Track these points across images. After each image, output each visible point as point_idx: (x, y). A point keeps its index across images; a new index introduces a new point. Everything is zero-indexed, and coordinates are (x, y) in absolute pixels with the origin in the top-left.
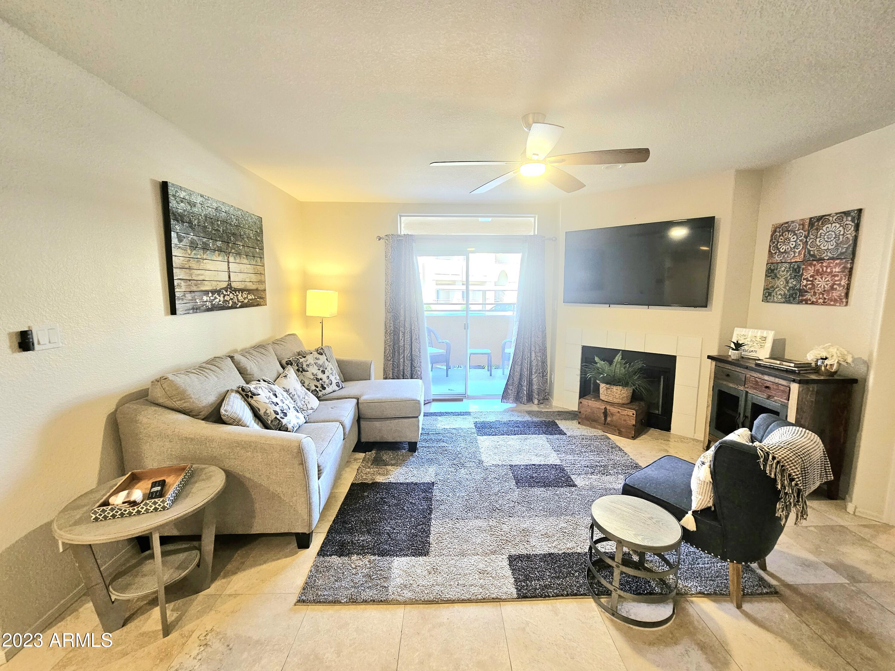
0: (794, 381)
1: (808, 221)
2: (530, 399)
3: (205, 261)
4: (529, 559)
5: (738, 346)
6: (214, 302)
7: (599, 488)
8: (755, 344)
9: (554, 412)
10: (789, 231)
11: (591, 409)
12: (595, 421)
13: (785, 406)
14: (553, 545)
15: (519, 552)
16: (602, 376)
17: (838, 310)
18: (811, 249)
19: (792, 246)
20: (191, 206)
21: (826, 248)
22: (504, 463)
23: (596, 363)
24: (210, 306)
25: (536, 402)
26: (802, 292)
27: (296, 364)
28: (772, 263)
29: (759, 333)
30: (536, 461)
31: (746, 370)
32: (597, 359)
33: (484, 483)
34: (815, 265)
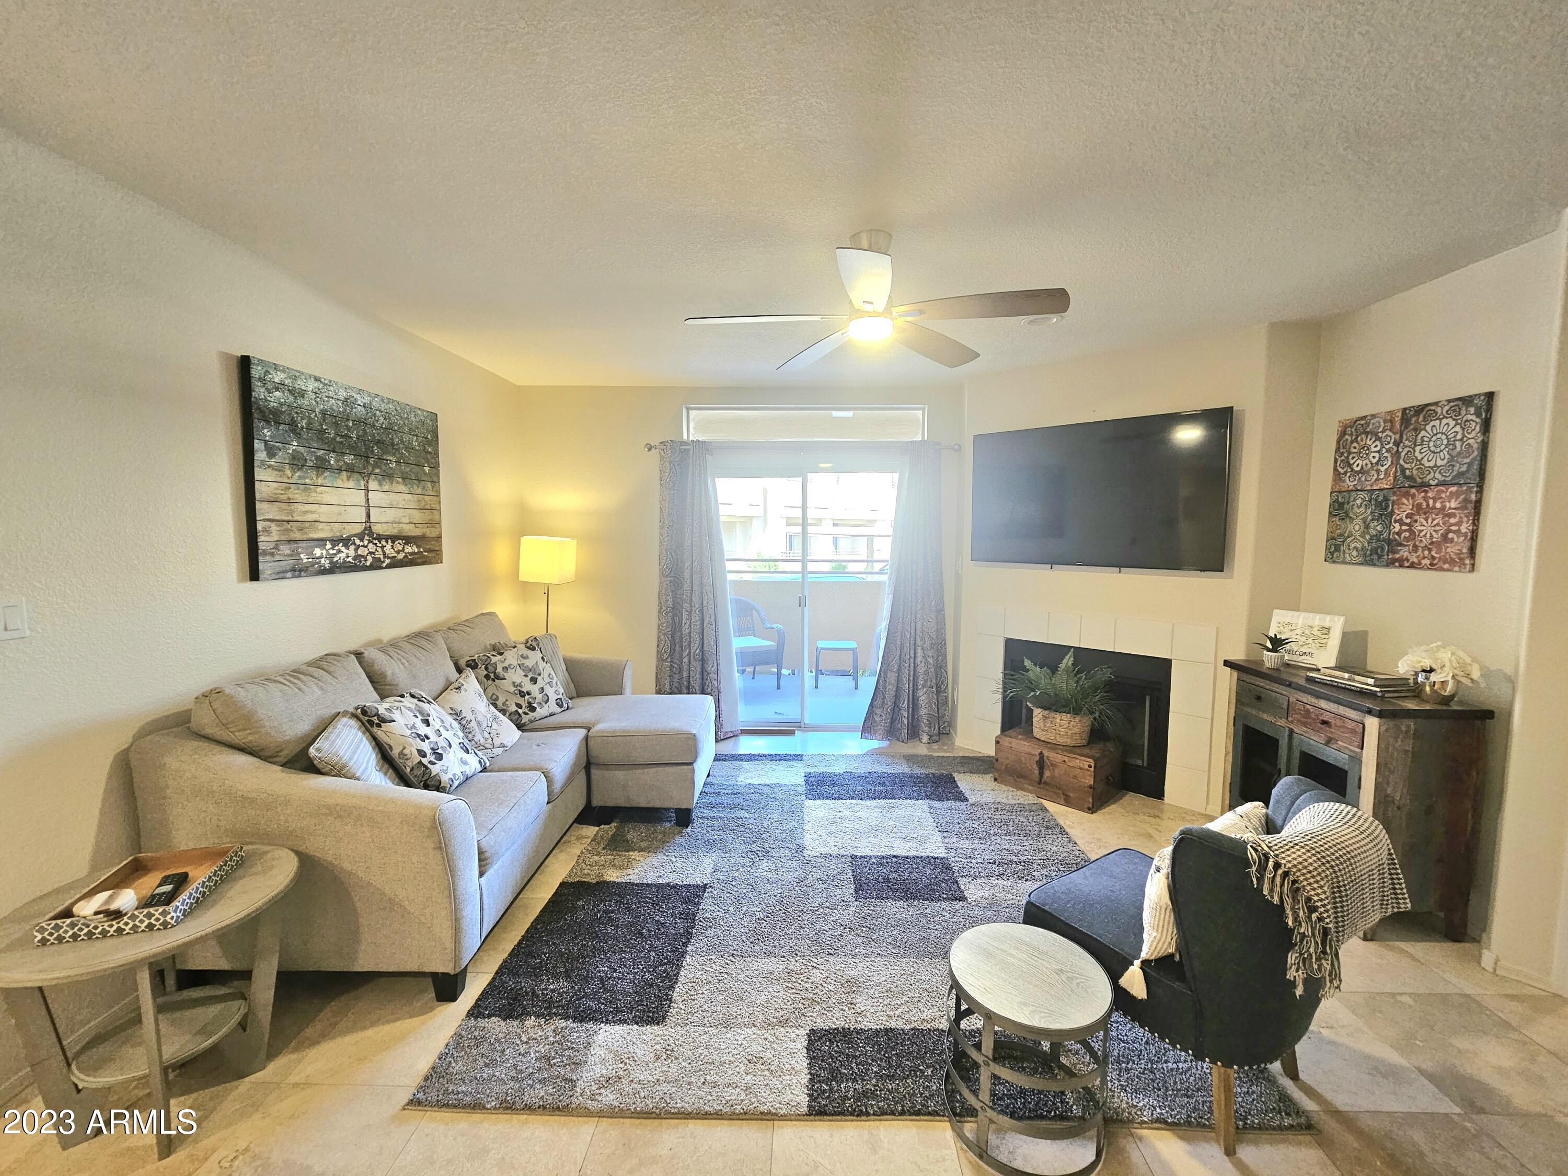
0: (1370, 712)
1: (1399, 414)
2: (913, 733)
3: (319, 489)
4: (846, 1037)
5: (1277, 643)
6: (335, 559)
7: (1006, 905)
8: (1310, 641)
9: (955, 758)
10: (1367, 433)
11: (1016, 755)
12: (1022, 776)
13: (1357, 760)
14: (897, 1013)
15: (830, 1024)
16: (1032, 694)
17: (1457, 580)
18: (1406, 466)
19: (1374, 461)
20: (296, 397)
21: (1432, 464)
22: (842, 852)
23: (1027, 671)
24: (327, 566)
25: (925, 738)
26: (1393, 545)
27: (483, 666)
28: (1340, 492)
29: (1318, 620)
30: (902, 849)
31: (1288, 689)
32: (1027, 663)
33: (797, 888)
34: (1413, 496)
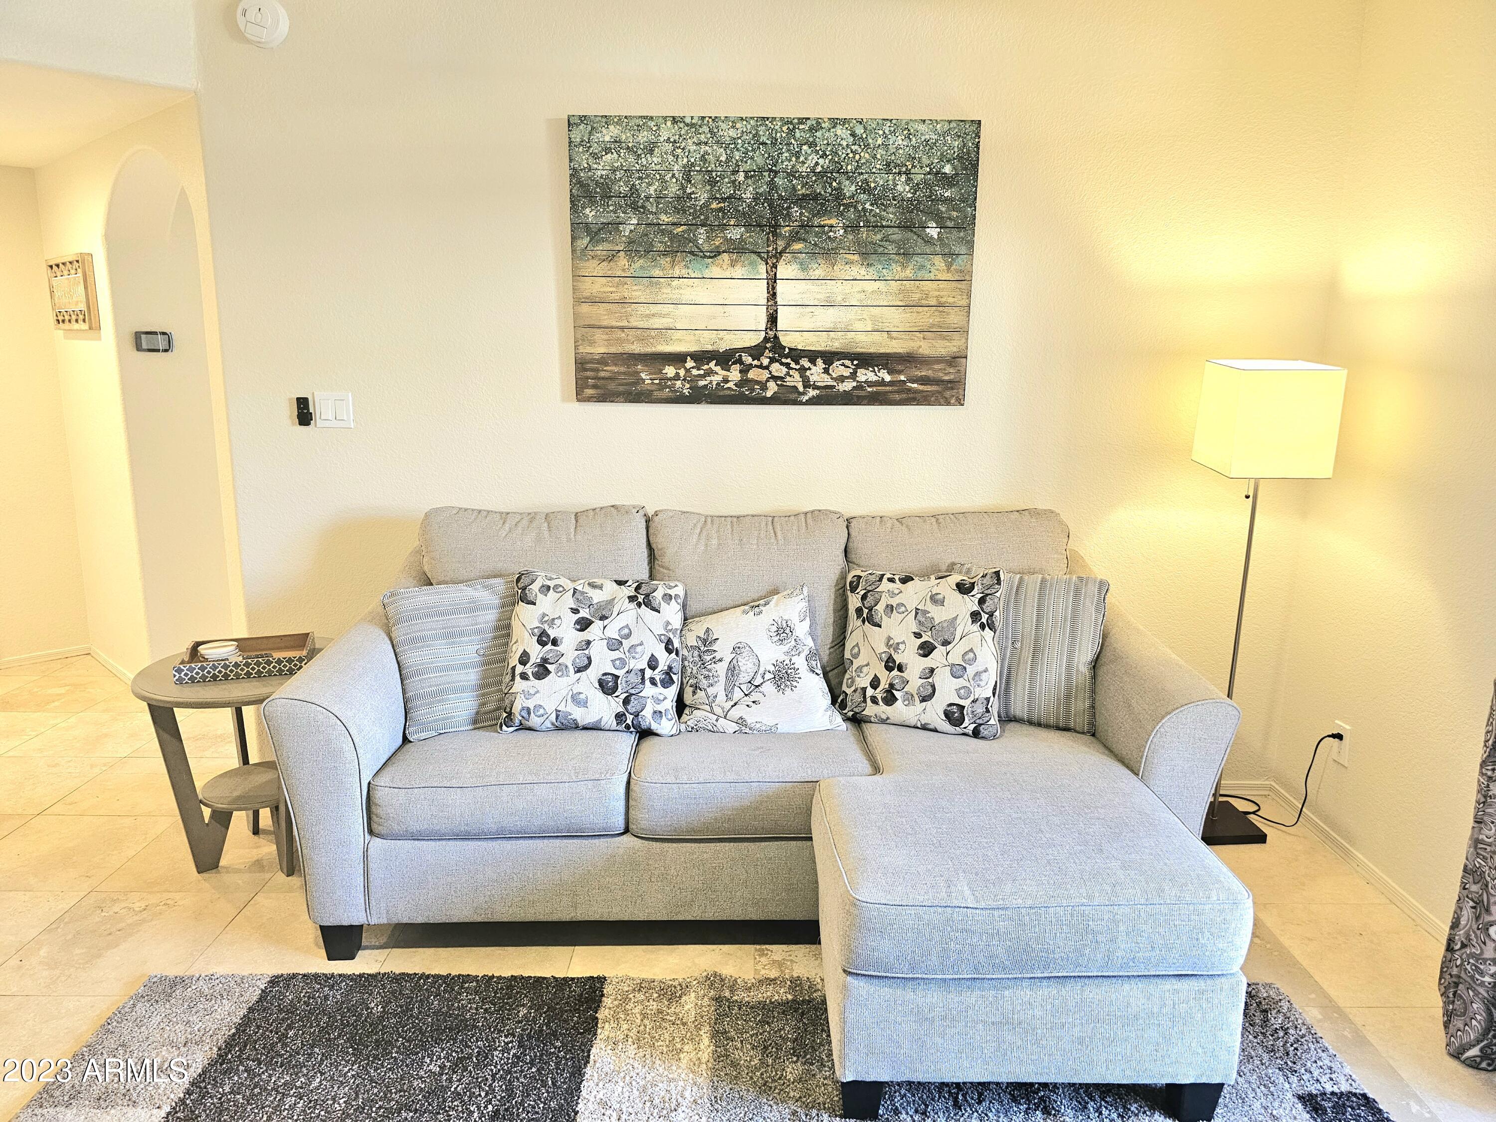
3: (676, 282)
6: (702, 383)
24: (686, 392)
27: (862, 592)
